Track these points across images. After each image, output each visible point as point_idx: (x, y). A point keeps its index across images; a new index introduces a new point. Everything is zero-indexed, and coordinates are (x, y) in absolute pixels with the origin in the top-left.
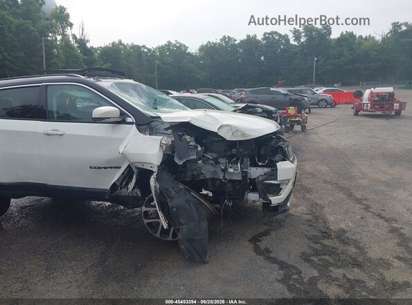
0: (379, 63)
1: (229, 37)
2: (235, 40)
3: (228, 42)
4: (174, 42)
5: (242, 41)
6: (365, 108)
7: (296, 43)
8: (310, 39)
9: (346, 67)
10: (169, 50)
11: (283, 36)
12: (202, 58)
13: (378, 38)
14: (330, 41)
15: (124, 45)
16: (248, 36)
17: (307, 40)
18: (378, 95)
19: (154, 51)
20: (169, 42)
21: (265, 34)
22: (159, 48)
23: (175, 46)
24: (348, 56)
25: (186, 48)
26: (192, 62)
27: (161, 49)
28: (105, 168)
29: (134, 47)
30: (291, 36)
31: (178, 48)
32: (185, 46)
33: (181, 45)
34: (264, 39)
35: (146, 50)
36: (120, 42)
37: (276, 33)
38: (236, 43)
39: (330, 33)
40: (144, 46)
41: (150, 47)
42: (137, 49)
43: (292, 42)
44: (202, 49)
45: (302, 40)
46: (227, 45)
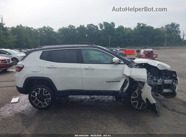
0: (134, 39)
1: (72, 26)
2: (75, 27)
3: (72, 27)
4: (47, 27)
5: (78, 28)
6: (143, 57)
7: (101, 30)
8: (106, 28)
9: (121, 40)
10: (44, 30)
11: (96, 26)
12: (60, 34)
13: (133, 29)
14: (114, 29)
15: (23, 27)
16: (81, 26)
17: (105, 28)
18: (147, 52)
19: (37, 30)
20: (44, 26)
21: (88, 25)
22: (39, 29)
23: (47, 28)
24: (122, 36)
25: (53, 29)
26: (55, 36)
27: (41, 30)
28: (113, 82)
29: (27, 28)
30: (99, 26)
31: (49, 29)
32: (52, 29)
33: (50, 28)
34: (87, 27)
35: (33, 30)
36: (21, 25)
37: (93, 25)
38: (75, 28)
39: (114, 26)
40: (32, 28)
41: (35, 29)
42: (28, 29)
43: (99, 29)
44: (60, 30)
45: (103, 28)
46: (71, 29)
